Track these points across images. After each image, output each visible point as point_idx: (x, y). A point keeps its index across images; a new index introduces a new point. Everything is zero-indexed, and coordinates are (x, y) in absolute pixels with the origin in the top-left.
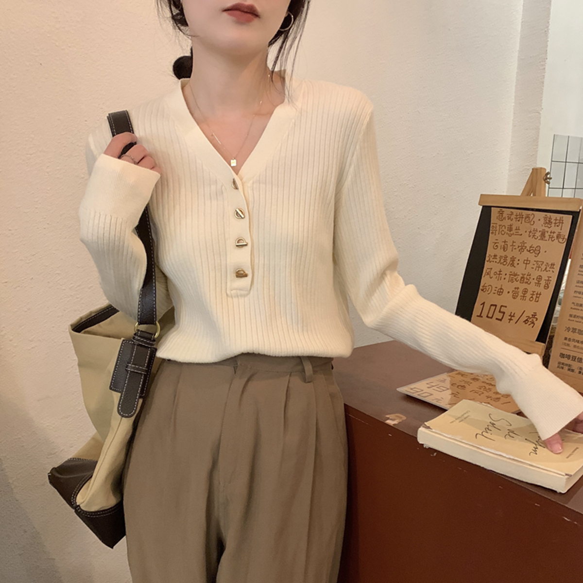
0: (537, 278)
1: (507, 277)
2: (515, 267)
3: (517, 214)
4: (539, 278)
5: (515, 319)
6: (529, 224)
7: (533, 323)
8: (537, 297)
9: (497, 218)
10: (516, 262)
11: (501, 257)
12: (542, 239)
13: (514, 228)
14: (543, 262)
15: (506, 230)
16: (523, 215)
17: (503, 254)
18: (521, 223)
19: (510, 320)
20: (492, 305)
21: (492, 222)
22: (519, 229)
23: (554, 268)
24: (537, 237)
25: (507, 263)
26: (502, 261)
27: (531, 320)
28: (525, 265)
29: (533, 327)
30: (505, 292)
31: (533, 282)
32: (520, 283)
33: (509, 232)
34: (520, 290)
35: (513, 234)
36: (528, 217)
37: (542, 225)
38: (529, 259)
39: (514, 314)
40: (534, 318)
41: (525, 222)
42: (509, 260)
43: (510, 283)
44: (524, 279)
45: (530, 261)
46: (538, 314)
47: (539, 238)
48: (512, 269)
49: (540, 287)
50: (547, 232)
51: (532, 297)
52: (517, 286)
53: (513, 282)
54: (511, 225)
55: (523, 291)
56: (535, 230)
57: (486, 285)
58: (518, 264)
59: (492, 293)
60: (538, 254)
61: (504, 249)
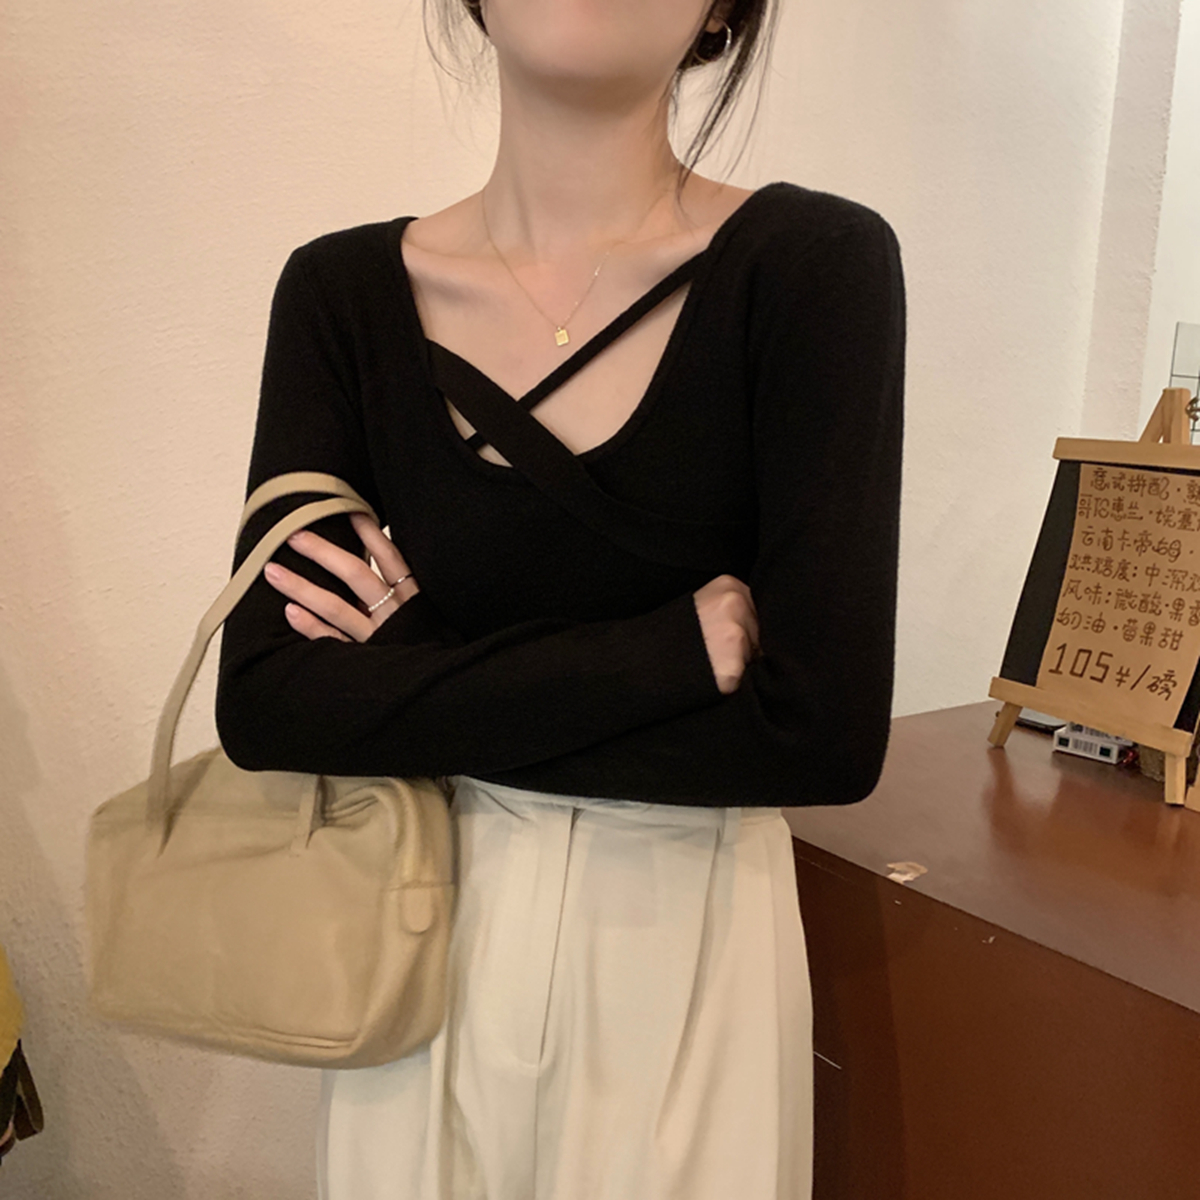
0: (1174, 603)
1: (1113, 599)
2: (1128, 580)
3: (1132, 477)
4: (1179, 604)
5: (1129, 681)
6: (1157, 497)
7: (1167, 690)
8: (1174, 640)
9: (1092, 485)
10: (1130, 572)
11: (1099, 560)
12: (1184, 527)
13: (1126, 504)
14: (1187, 573)
15: (1110, 509)
16: (1144, 481)
17: (1104, 555)
18: (1142, 495)
19: (1121, 681)
20: (1081, 651)
21: (1081, 491)
22: (1136, 508)
24: (1175, 524)
25: (1111, 572)
26: (1101, 567)
27: (1162, 685)
28: (1148, 578)
29: (1167, 698)
30: (1109, 627)
31: (1167, 611)
32: (1140, 610)
33: (1115, 512)
34: (1141, 625)
35: (1124, 516)
36: (1155, 482)
37: (1185, 501)
38: (1157, 566)
39: (1128, 670)
40: (1169, 680)
41: (1149, 492)
42: (1115, 566)
43: (1119, 610)
44: (1148, 604)
45: (1159, 570)
46: (1178, 674)
47: (1179, 524)
48: (1123, 584)
49: (1180, 621)
50: (1195, 513)
51: (1164, 640)
52: (1132, 617)
53: (1123, 608)
54: (1120, 499)
55: (1146, 627)
56: (1171, 510)
57: (1070, 612)
58: (1134, 575)
59: (1081, 627)
60: (1177, 556)
61: (1106, 546)
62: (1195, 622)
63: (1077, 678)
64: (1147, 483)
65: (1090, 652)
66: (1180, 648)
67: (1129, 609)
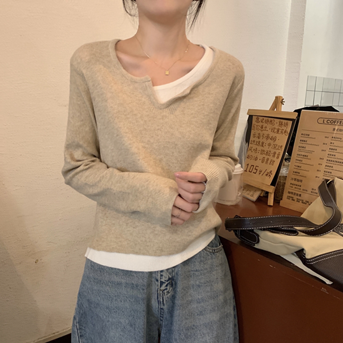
0: (274, 153)
1: (260, 152)
2: (263, 147)
3: (266, 119)
4: (275, 153)
5: (262, 173)
6: (271, 125)
7: (270, 176)
8: (273, 163)
9: (255, 122)
10: (264, 144)
11: (257, 142)
12: (277, 133)
13: (264, 127)
14: (277, 145)
15: (260, 128)
17: (258, 140)
18: (268, 124)
19: (260, 173)
20: (252, 165)
21: (253, 123)
22: (266, 128)
23: (282, 148)
24: (275, 132)
25: (260, 145)
26: (257, 144)
27: (269, 174)
28: (268, 146)
29: (269, 178)
30: (258, 159)
31: (272, 155)
32: (266, 155)
33: (261, 129)
34: (266, 159)
35: (263, 130)
36: (271, 121)
37: (278, 126)
38: (271, 143)
39: (262, 170)
40: (271, 173)
41: (270, 124)
42: (261, 143)
43: (261, 155)
44: (268, 153)
45: (271, 144)
46: (273, 171)
47: (276, 132)
48: (262, 148)
49: (274, 157)
50: (280, 129)
51: (270, 163)
52: (264, 157)
53: (262, 154)
54: (262, 126)
55: (267, 159)
56: (275, 128)
57: (250, 155)
58: (265, 146)
59: (252, 160)
60: (275, 141)
61: (259, 138)
62: (278, 158)
63: (250, 173)
64: (269, 121)
65: (253, 166)
66: (274, 165)
67: (263, 155)
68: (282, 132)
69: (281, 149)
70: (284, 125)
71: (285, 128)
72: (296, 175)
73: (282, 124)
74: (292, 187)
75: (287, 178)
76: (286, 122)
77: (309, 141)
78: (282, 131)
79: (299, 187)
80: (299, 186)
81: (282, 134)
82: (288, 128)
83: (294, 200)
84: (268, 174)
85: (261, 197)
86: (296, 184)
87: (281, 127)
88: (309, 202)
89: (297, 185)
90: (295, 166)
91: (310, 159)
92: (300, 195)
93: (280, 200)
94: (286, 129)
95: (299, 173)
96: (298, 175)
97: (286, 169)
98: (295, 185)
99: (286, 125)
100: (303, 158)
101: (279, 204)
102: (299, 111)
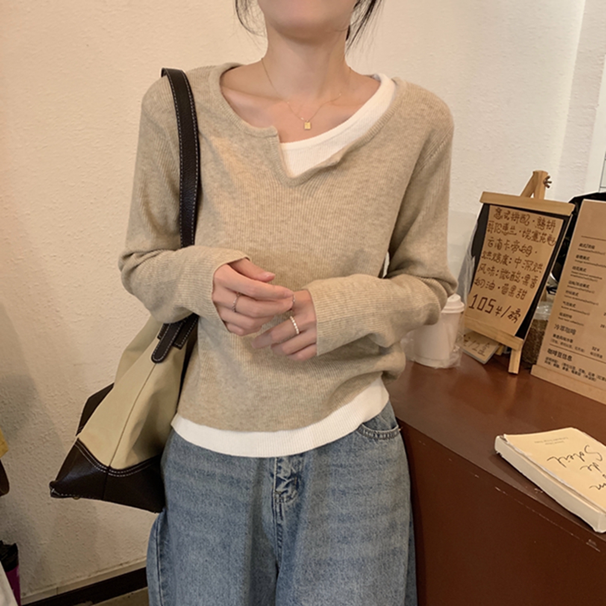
0: (526, 277)
1: (499, 273)
2: (507, 265)
3: (513, 213)
4: (528, 277)
5: (501, 313)
6: (523, 225)
7: (516, 318)
8: (523, 295)
9: (494, 216)
10: (508, 260)
11: (495, 255)
12: (534, 240)
13: (509, 227)
14: (533, 262)
15: (501, 229)
16: (518, 216)
17: (497, 251)
18: (517, 223)
19: (498, 313)
20: (483, 298)
21: (489, 219)
22: (514, 229)
24: (530, 238)
25: (500, 260)
26: (496, 258)
28: (516, 264)
29: (515, 322)
30: (496, 287)
31: (522, 280)
32: (510, 280)
33: (504, 231)
34: (510, 287)
35: (507, 233)
36: (523, 217)
37: (536, 227)
38: (521, 258)
39: (501, 308)
40: (518, 314)
41: (521, 222)
42: (502, 258)
43: (501, 279)
44: (514, 277)
45: (521, 260)
46: (521, 310)
47: (532, 238)
48: (504, 267)
49: (526, 285)
50: (540, 233)
51: (519, 295)
52: (507, 283)
53: (504, 278)
54: (507, 224)
55: (512, 288)
56: (529, 231)
57: (480, 279)
58: (510, 262)
59: (484, 287)
60: (529, 254)
61: (499, 247)
62: (533, 286)
63: (479, 311)
64: (520, 217)
65: (486, 299)
66: (525, 299)
67: (506, 279)
68: (542, 239)
69: (539, 270)
70: (548, 226)
71: (548, 232)
72: (566, 320)
73: (543, 223)
74: (556, 342)
75: (549, 324)
76: (551, 221)
77: (594, 258)
78: (544, 236)
79: (569, 343)
80: (568, 340)
81: (544, 242)
82: (554, 232)
83: (558, 366)
84: (513, 316)
85: (498, 356)
86: (564, 336)
87: (542, 229)
88: (586, 371)
89: (565, 339)
90: (564, 302)
91: (593, 292)
92: (570, 357)
93: (531, 365)
94: (551, 233)
95: (571, 317)
96: (568, 321)
97: (547, 308)
98: (561, 338)
99: (552, 225)
100: (579, 289)
101: (530, 372)
102: (577, 201)
